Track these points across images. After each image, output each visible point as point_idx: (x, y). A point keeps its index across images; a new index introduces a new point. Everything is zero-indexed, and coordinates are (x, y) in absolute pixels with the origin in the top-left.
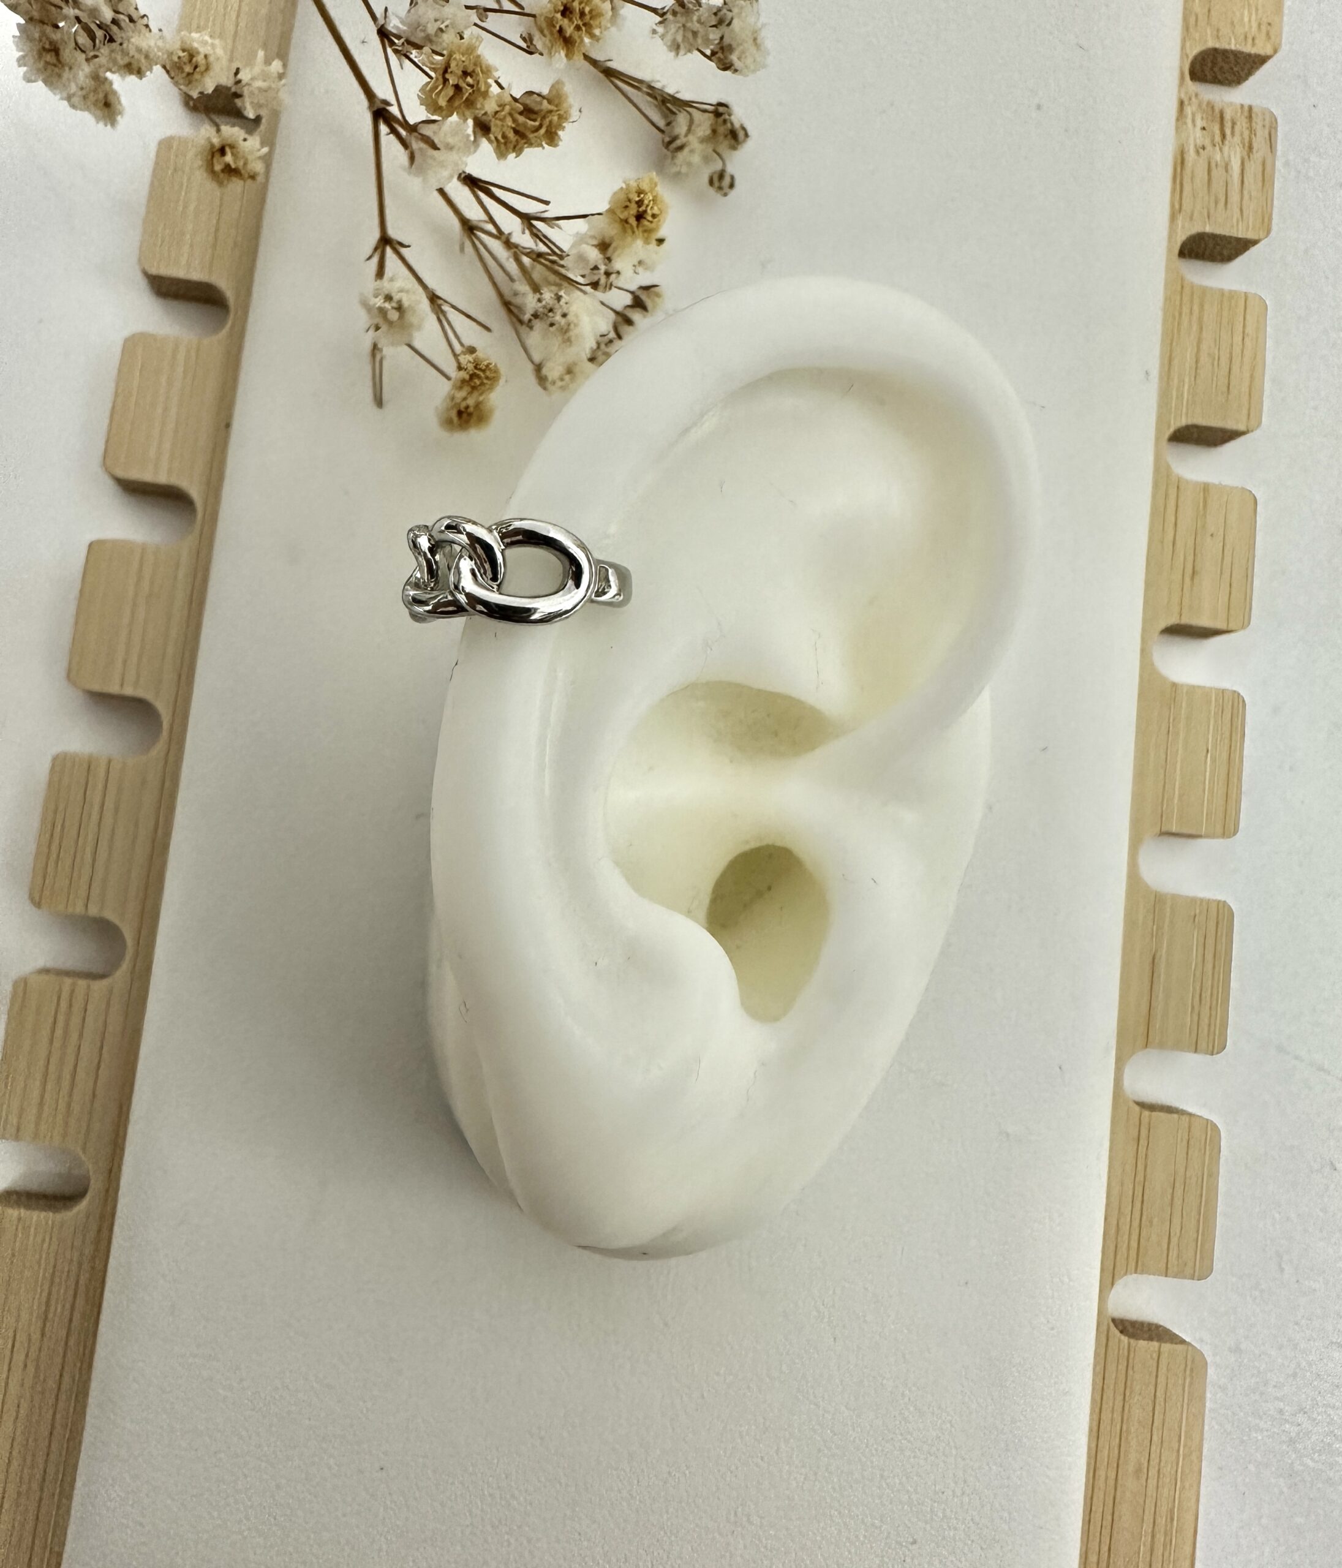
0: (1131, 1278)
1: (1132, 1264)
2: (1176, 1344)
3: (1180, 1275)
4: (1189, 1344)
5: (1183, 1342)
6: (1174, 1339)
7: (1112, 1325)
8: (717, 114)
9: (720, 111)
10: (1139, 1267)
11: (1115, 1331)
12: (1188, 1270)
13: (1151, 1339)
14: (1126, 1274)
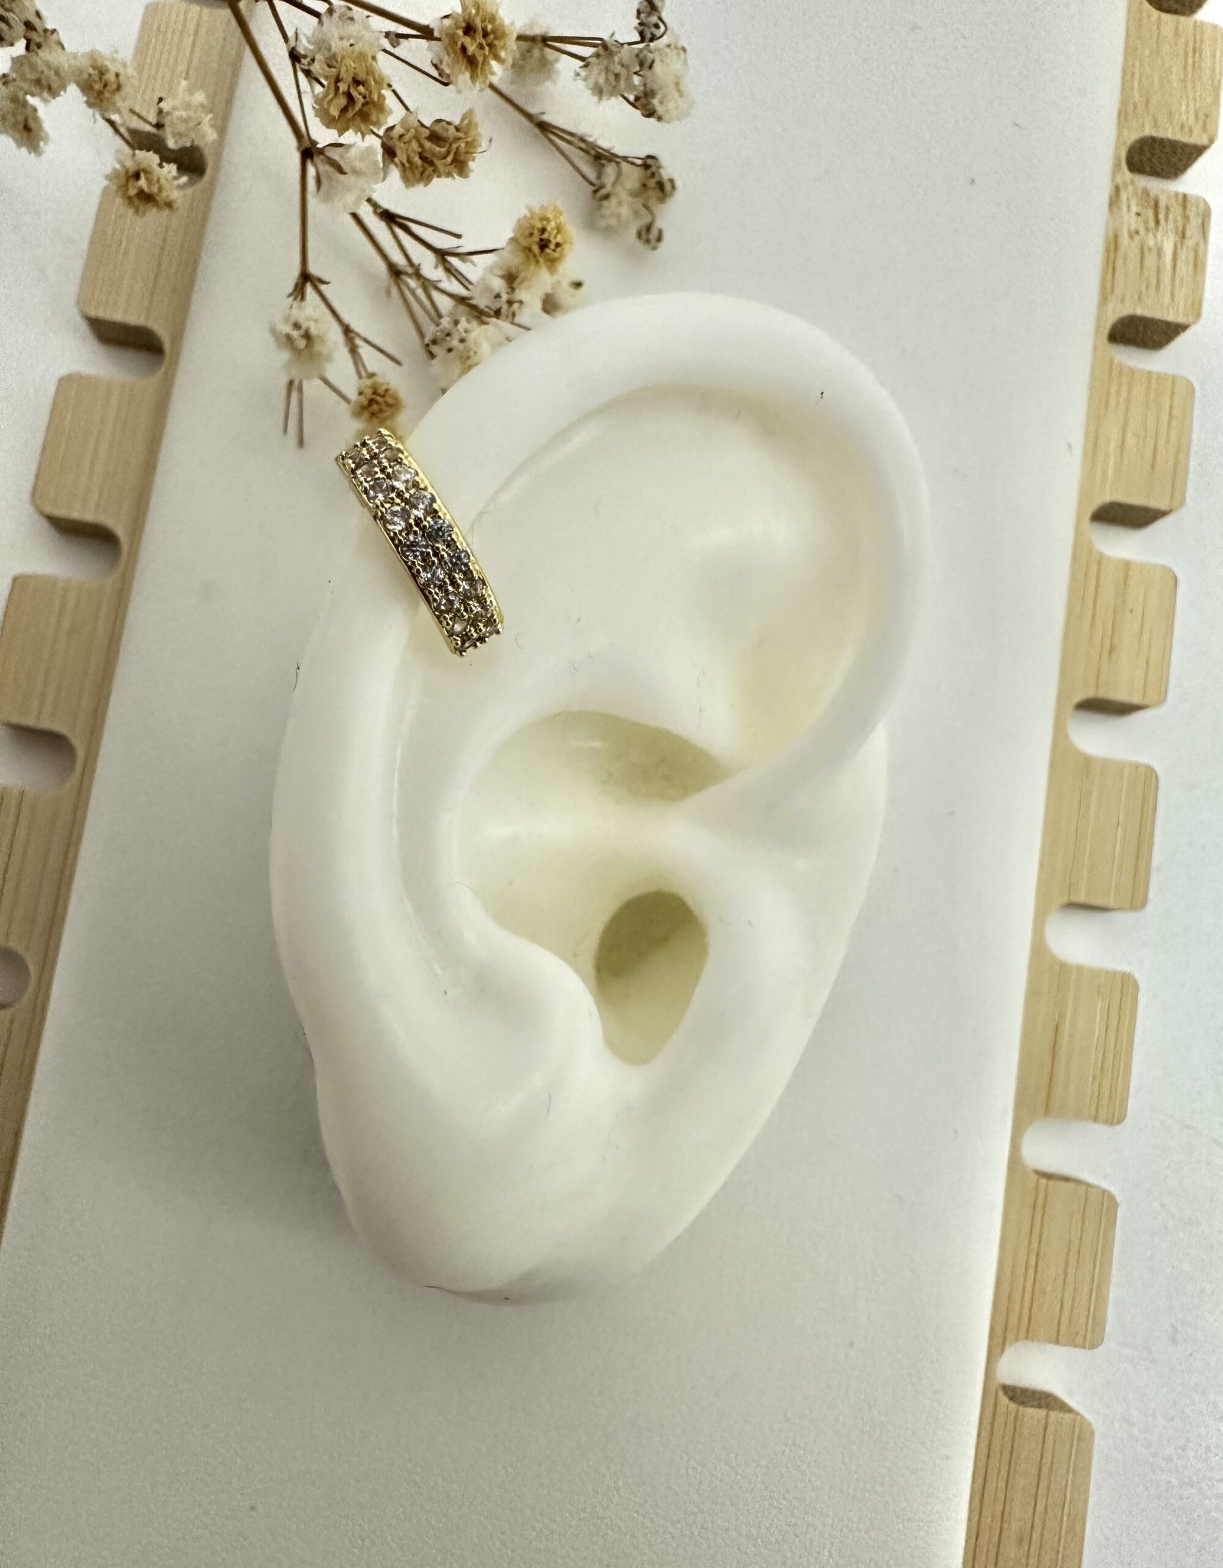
0: (1020, 1345)
1: (1023, 1333)
2: (1064, 1412)
3: (1072, 1343)
4: (1078, 1414)
5: (1070, 1410)
6: (1063, 1407)
7: (1001, 1393)
8: (646, 166)
9: (649, 164)
10: (1029, 1334)
11: (1004, 1400)
12: (1079, 1340)
13: (1040, 1406)
14: (1017, 1340)
